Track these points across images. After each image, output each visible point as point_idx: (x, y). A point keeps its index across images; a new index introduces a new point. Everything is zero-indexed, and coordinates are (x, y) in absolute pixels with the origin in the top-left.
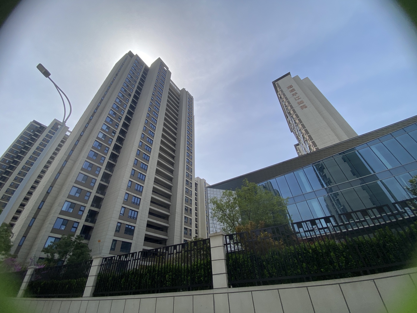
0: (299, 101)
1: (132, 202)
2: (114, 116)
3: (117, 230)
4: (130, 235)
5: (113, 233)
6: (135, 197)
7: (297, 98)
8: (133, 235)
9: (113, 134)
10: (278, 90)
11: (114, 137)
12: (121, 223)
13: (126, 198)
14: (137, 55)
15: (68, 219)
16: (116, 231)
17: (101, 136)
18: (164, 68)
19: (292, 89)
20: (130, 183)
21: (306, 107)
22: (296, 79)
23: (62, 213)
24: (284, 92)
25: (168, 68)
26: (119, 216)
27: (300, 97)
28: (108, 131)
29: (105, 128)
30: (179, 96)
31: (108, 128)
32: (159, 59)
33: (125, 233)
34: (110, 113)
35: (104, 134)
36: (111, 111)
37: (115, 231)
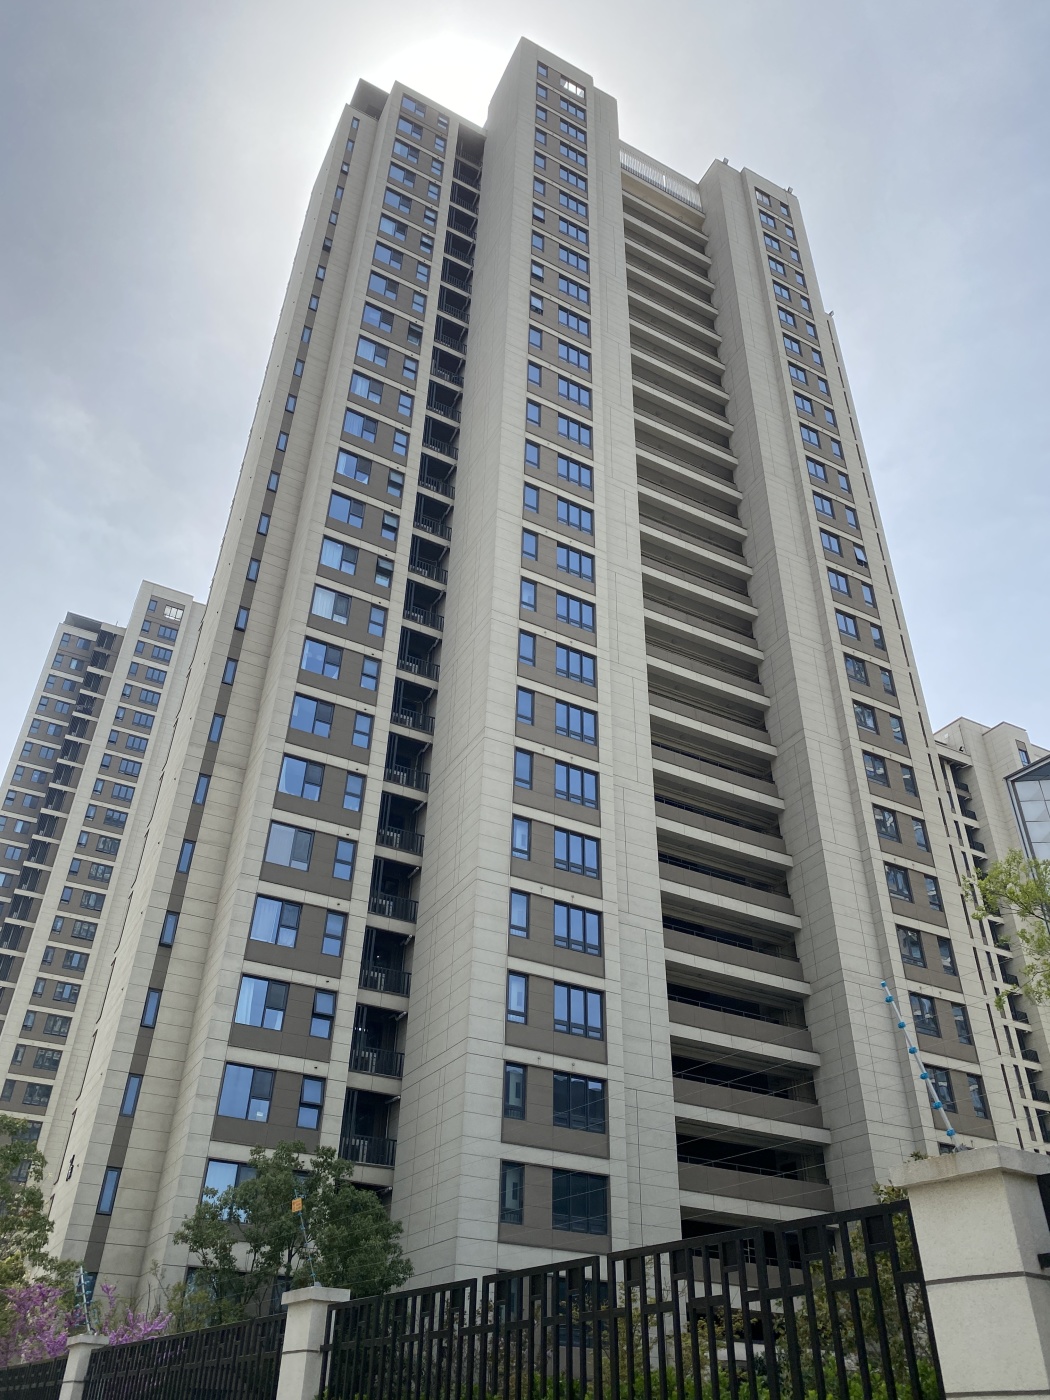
1: (557, 938)
2: (366, 482)
3: (513, 1108)
4: (587, 1130)
5: (493, 1124)
6: (569, 906)
8: (603, 1128)
9: (382, 581)
11: (386, 594)
12: (524, 1066)
13: (519, 919)
14: (397, 86)
15: (274, 1065)
16: (507, 1110)
17: (324, 606)
18: (567, 92)
20: (521, 830)
23: (240, 1036)
25: (590, 79)
26: (502, 1025)
28: (351, 572)
29: (333, 557)
30: (699, 223)
31: (350, 553)
32: (526, 48)
33: (559, 1121)
34: (341, 471)
35: (340, 594)
36: (343, 457)
37: (499, 1112)
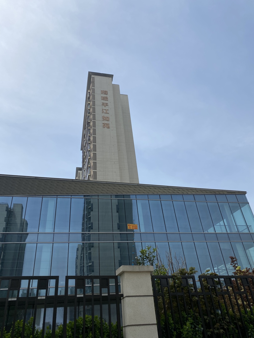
0: (106, 115)
7: (105, 111)
10: (91, 87)
19: (105, 96)
21: (109, 128)
22: (116, 88)
24: (95, 94)
27: (108, 112)
